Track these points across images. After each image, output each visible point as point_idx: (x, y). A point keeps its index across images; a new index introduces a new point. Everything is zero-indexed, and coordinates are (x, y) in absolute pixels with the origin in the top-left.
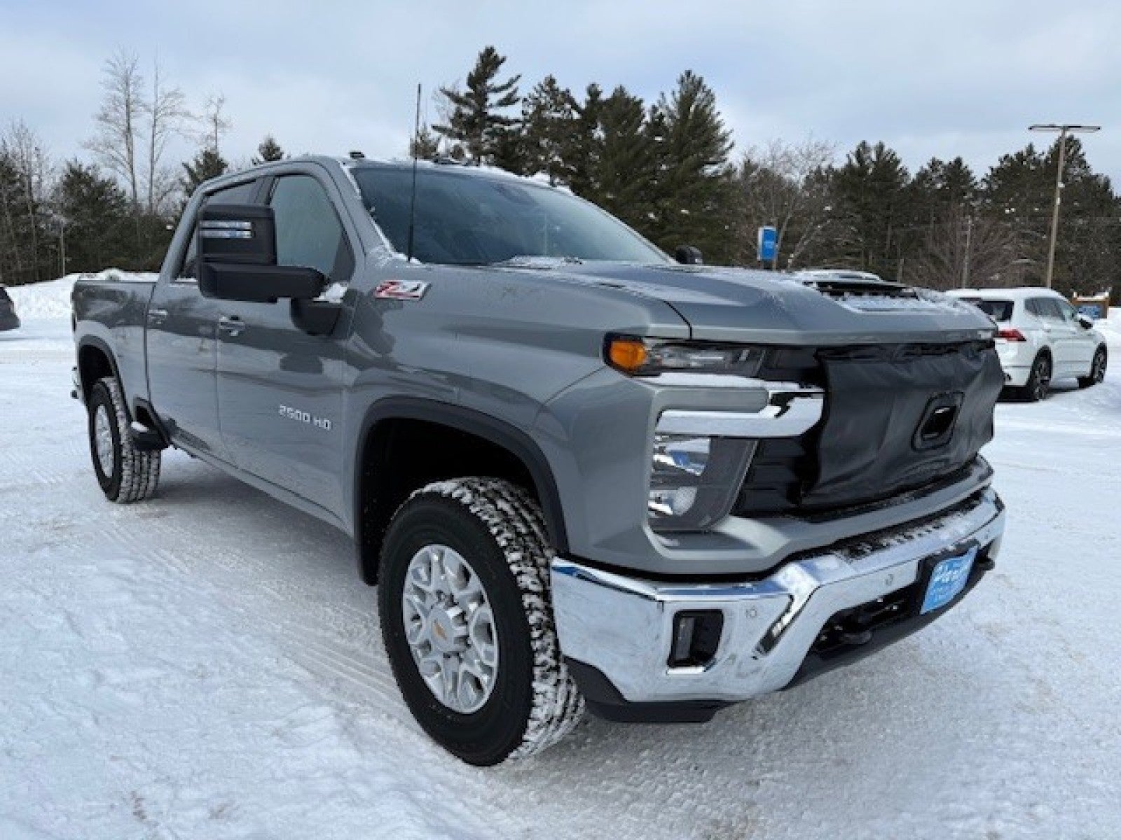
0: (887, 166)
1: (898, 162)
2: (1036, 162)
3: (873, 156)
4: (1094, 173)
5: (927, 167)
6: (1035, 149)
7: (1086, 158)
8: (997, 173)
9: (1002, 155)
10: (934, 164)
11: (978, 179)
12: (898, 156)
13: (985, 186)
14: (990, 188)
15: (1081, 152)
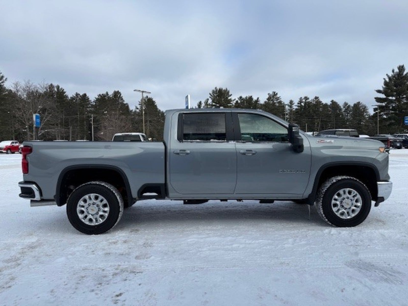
0: (61, 94)
1: (65, 93)
2: (109, 97)
3: (56, 89)
4: (125, 103)
5: (75, 95)
6: (109, 93)
7: (123, 98)
8: (97, 100)
9: (99, 94)
10: (77, 94)
11: (92, 101)
12: (65, 91)
13: (94, 104)
14: (96, 104)
15: (121, 96)
